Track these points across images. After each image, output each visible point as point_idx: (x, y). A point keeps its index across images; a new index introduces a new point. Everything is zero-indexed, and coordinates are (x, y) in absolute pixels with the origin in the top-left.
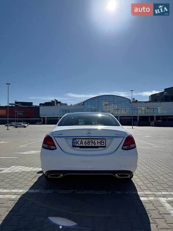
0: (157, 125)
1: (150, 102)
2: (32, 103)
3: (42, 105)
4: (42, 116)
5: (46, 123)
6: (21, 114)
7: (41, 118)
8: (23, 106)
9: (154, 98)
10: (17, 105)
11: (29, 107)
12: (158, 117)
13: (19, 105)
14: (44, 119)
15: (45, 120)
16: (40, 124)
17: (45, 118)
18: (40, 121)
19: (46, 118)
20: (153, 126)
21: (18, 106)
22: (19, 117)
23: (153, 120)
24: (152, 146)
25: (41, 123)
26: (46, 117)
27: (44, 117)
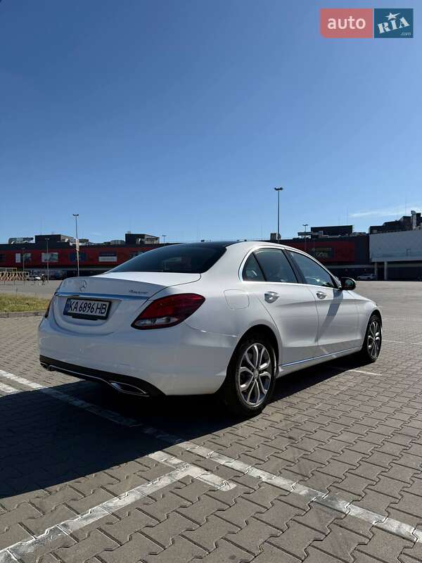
2: (351, 227)
3: (375, 231)
4: (374, 260)
5: (385, 278)
6: (325, 255)
7: (373, 263)
8: (328, 237)
10: (316, 234)
11: (345, 238)
13: (321, 235)
14: (380, 267)
15: (383, 269)
16: (369, 279)
17: (383, 263)
18: (371, 271)
19: (386, 263)
21: (317, 236)
25: (371, 278)
26: (386, 260)
27: (380, 260)
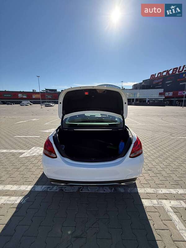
0: (136, 105)
1: (133, 89)
2: (56, 90)
6: (50, 97)
8: (51, 92)
9: (136, 87)
11: (55, 92)
12: (137, 100)
13: (49, 91)
20: (133, 105)
21: (47, 92)
22: (49, 99)
23: (134, 101)
24: (136, 123)
